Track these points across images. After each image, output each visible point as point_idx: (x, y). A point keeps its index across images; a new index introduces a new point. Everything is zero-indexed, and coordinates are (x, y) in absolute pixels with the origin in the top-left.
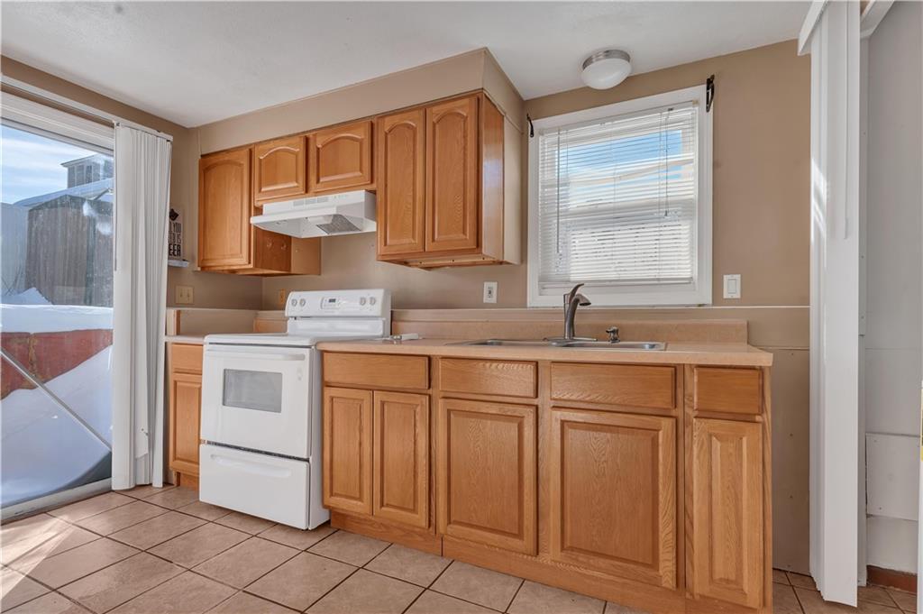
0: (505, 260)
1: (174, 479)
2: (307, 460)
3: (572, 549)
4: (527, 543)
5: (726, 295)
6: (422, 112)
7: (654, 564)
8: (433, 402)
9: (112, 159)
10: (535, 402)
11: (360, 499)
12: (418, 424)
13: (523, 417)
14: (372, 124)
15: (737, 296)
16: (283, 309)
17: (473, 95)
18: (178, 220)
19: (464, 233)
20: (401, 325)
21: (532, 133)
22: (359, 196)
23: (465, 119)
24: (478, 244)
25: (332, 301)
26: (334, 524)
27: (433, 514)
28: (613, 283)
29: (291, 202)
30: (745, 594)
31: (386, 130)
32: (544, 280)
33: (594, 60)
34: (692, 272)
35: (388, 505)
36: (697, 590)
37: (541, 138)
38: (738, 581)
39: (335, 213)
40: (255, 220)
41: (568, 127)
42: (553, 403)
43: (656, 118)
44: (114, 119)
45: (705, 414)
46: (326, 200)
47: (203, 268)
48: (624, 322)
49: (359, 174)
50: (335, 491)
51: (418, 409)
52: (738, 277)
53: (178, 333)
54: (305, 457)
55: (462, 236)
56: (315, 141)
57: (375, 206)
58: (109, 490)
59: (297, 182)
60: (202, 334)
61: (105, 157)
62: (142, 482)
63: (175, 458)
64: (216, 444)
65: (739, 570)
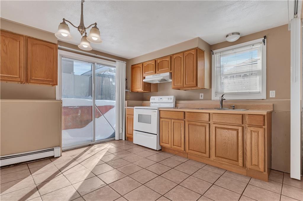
0: (205, 88)
1: (127, 139)
2: (157, 135)
3: (218, 157)
4: (207, 155)
5: (271, 97)
6: (183, 53)
7: (237, 161)
8: (185, 122)
9: (115, 69)
10: (209, 122)
11: (168, 144)
12: (182, 127)
13: (206, 126)
14: (171, 57)
15: (274, 97)
16: (150, 101)
17: (196, 49)
18: (127, 81)
19: (193, 82)
20: (178, 105)
21: (213, 54)
22: (168, 74)
23: (193, 55)
24: (197, 85)
25: (161, 99)
26: (162, 150)
27: (185, 148)
28: (236, 93)
29: (152, 76)
30: (260, 168)
31: (174, 58)
32: (216, 93)
33: (229, 35)
34: (260, 90)
35: (175, 145)
36: (248, 167)
37: (215, 55)
38: (258, 166)
39: (162, 78)
40: (144, 80)
41: (223, 51)
42: (213, 123)
43: (249, 48)
44: (116, 60)
45: (250, 126)
46: (160, 75)
47: (132, 91)
48: (237, 104)
49: (168, 69)
50: (163, 142)
51: (182, 124)
52: (274, 91)
53: (128, 106)
54: (156, 134)
55: (193, 83)
56: (157, 61)
57: (171, 76)
58: (115, 140)
59: (153, 71)
60: (134, 106)
61: (114, 68)
62: (120, 139)
63: (128, 134)
64: (136, 131)
65: (258, 162)
